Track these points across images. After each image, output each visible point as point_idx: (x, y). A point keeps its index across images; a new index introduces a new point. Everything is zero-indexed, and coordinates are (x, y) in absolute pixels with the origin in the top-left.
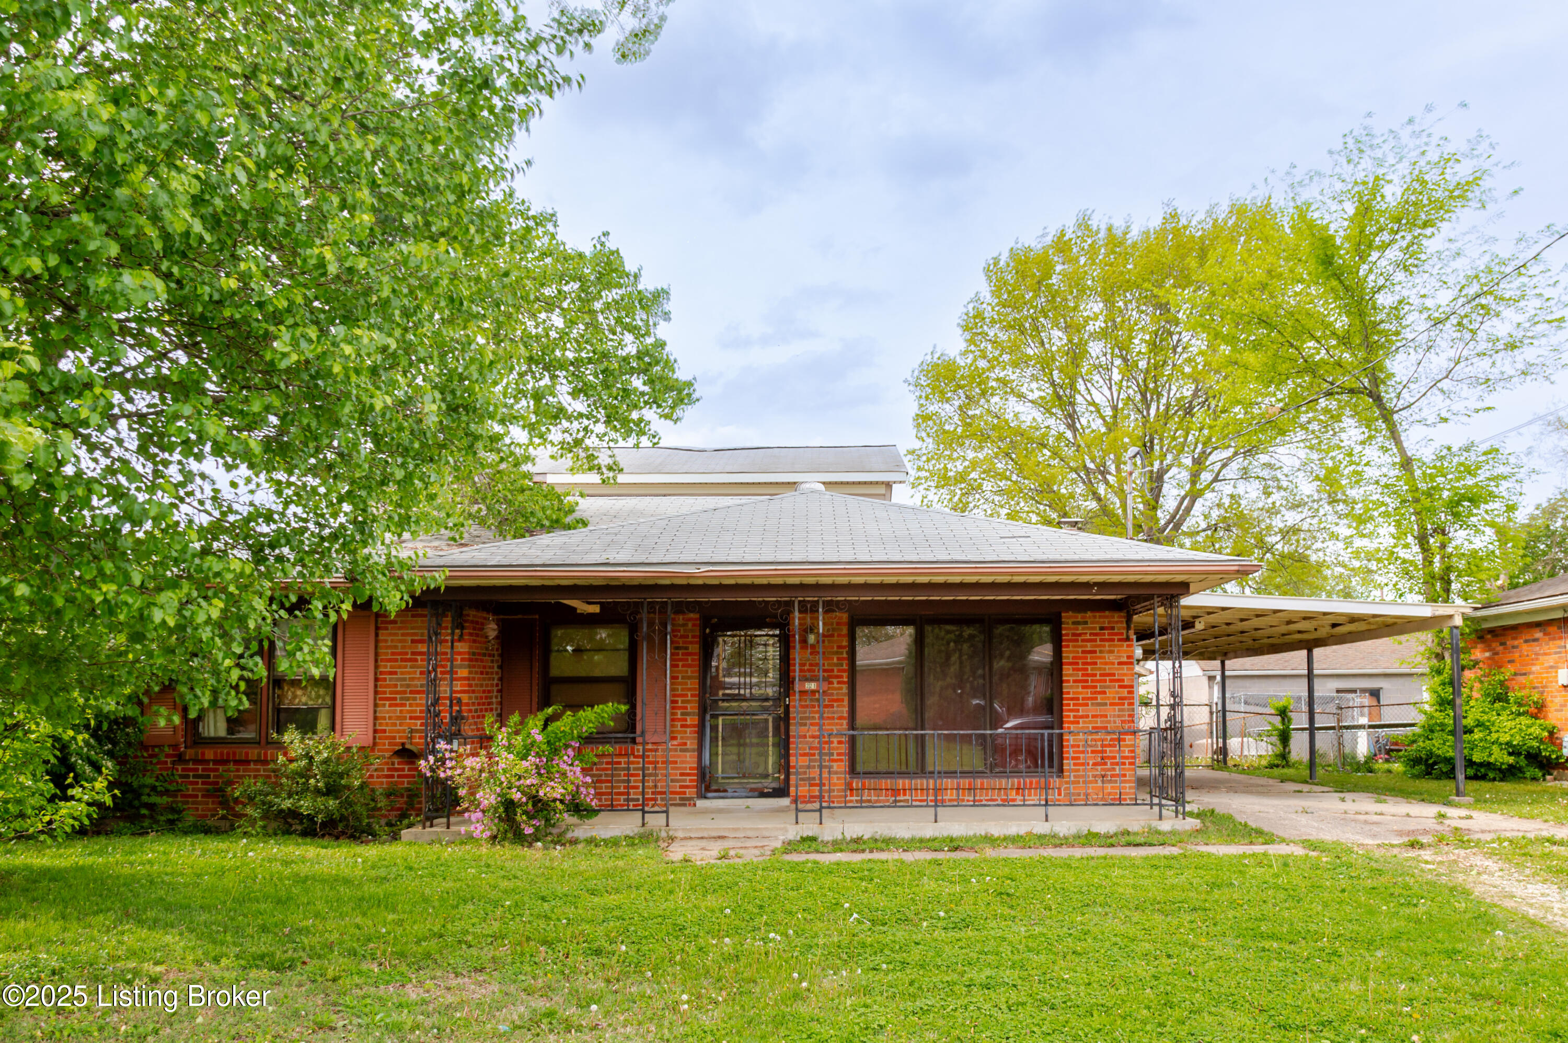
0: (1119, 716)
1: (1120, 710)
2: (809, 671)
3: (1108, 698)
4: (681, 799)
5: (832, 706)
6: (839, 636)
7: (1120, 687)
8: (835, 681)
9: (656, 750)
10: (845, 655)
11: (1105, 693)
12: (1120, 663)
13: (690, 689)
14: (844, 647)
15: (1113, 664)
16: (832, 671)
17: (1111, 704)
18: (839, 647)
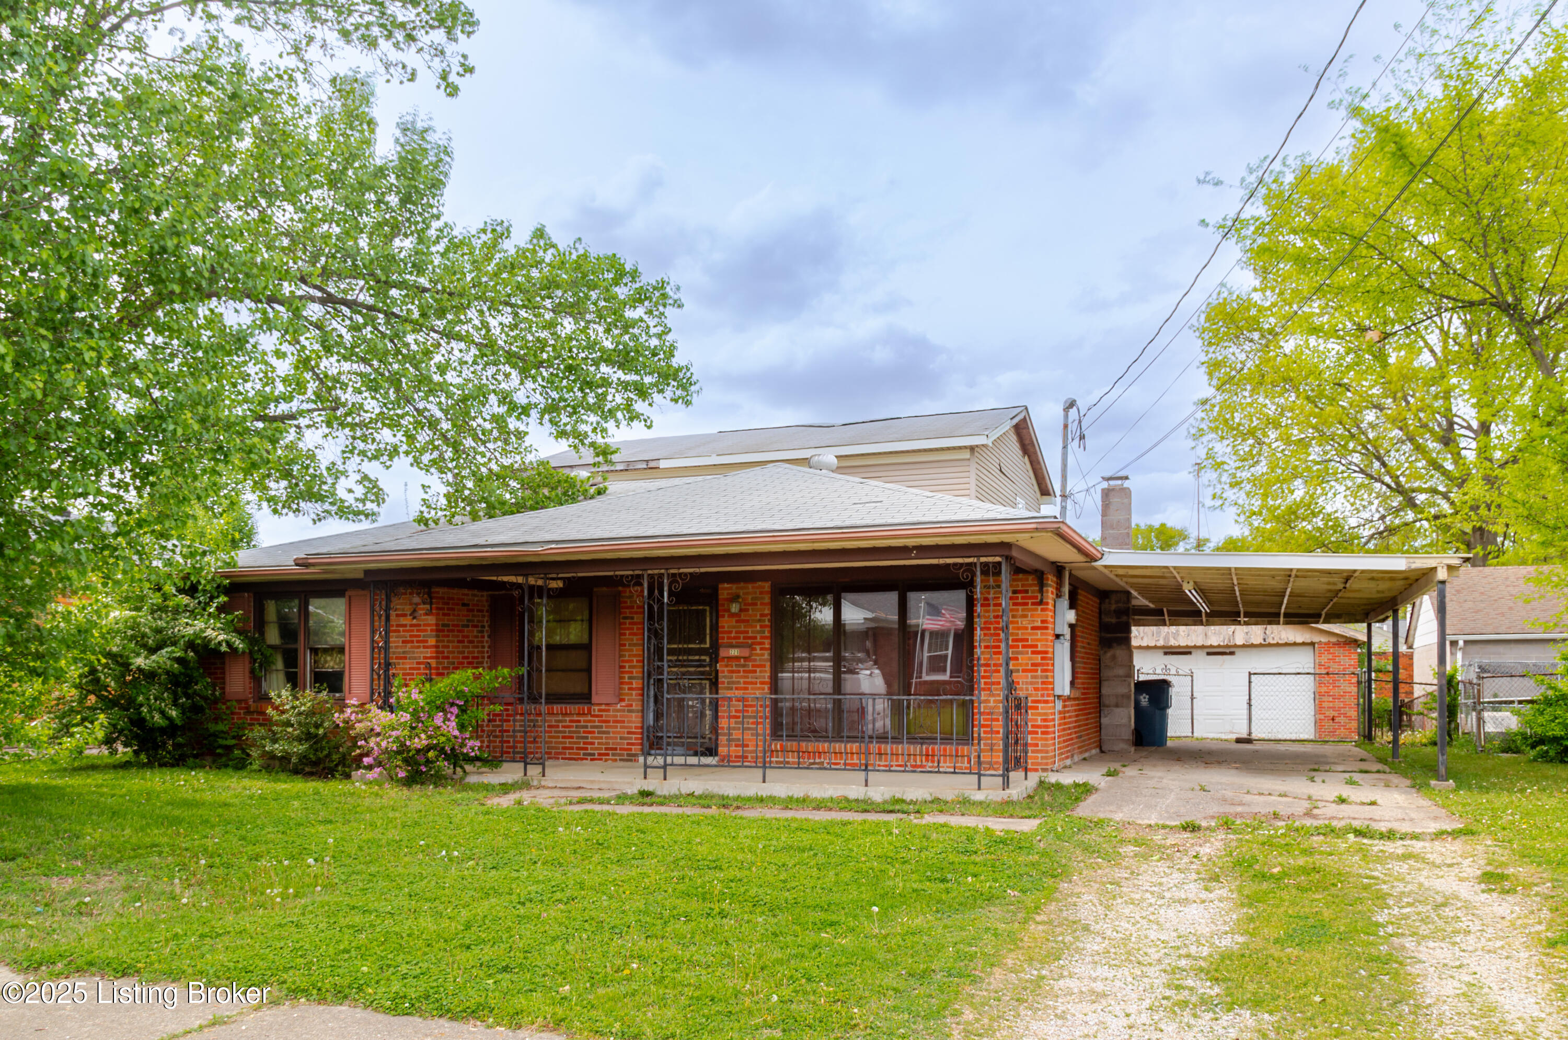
0: (1031, 683)
1: (1033, 677)
2: (735, 638)
3: (1021, 665)
4: (628, 755)
5: (755, 672)
6: (762, 604)
7: (1033, 653)
8: (758, 647)
9: (608, 710)
10: (767, 623)
11: (1017, 659)
12: (1033, 628)
13: (635, 656)
14: (766, 615)
15: (1026, 628)
16: (755, 638)
17: (1024, 671)
18: (762, 615)
